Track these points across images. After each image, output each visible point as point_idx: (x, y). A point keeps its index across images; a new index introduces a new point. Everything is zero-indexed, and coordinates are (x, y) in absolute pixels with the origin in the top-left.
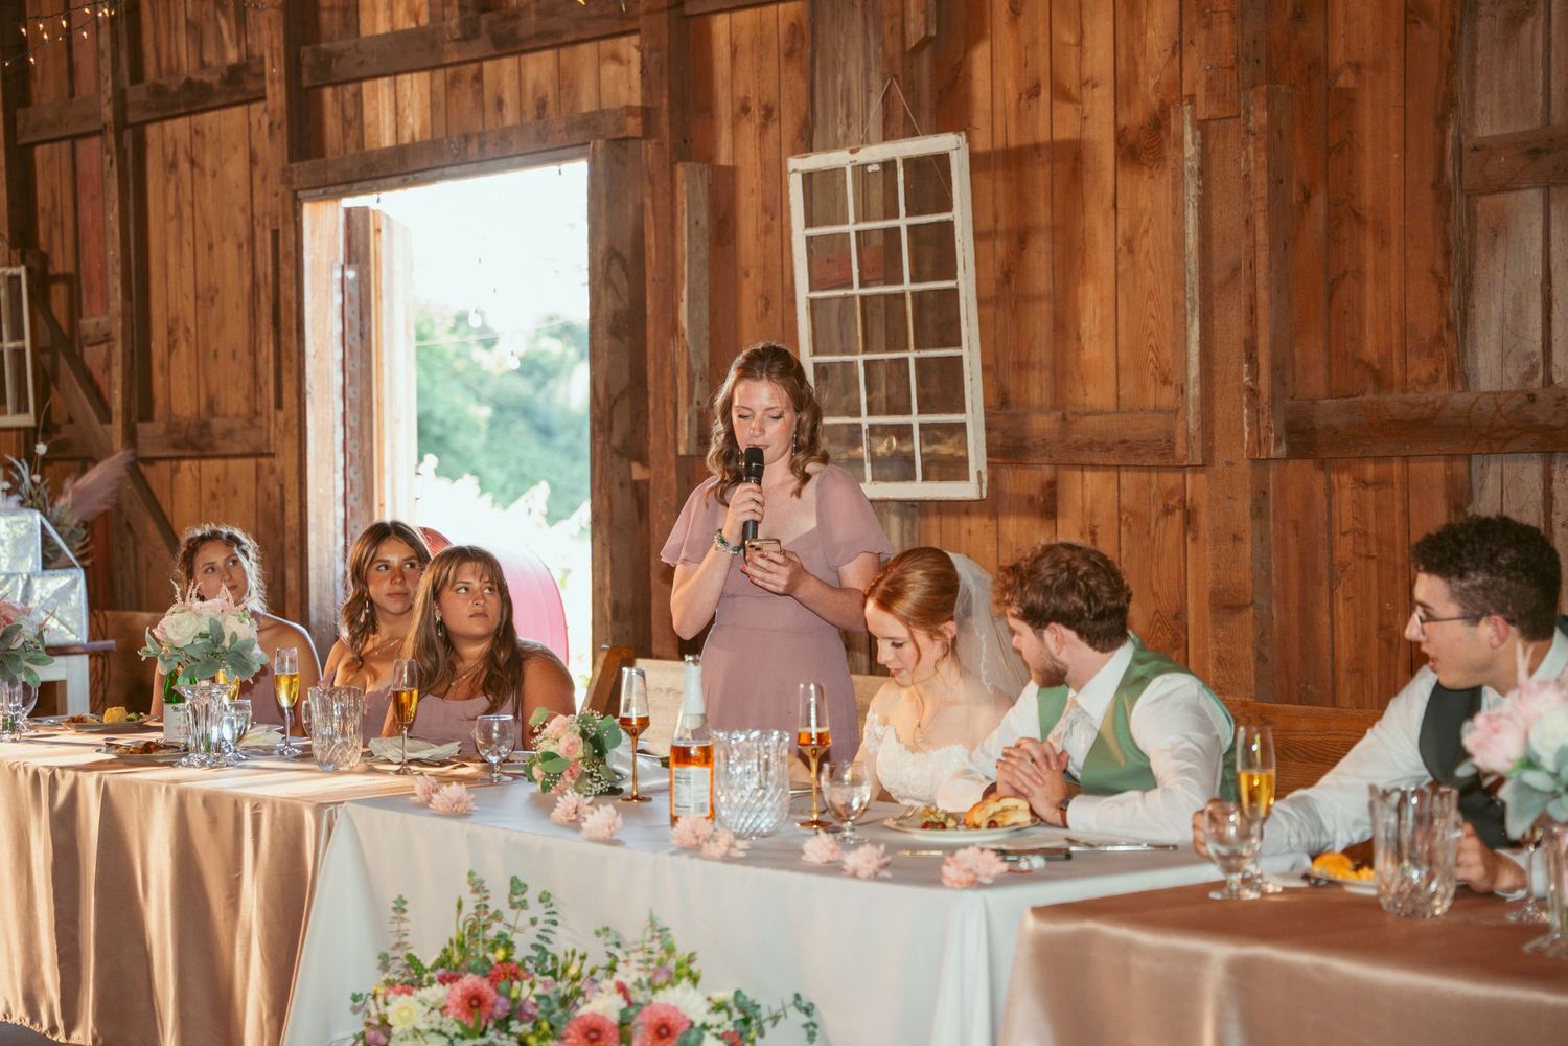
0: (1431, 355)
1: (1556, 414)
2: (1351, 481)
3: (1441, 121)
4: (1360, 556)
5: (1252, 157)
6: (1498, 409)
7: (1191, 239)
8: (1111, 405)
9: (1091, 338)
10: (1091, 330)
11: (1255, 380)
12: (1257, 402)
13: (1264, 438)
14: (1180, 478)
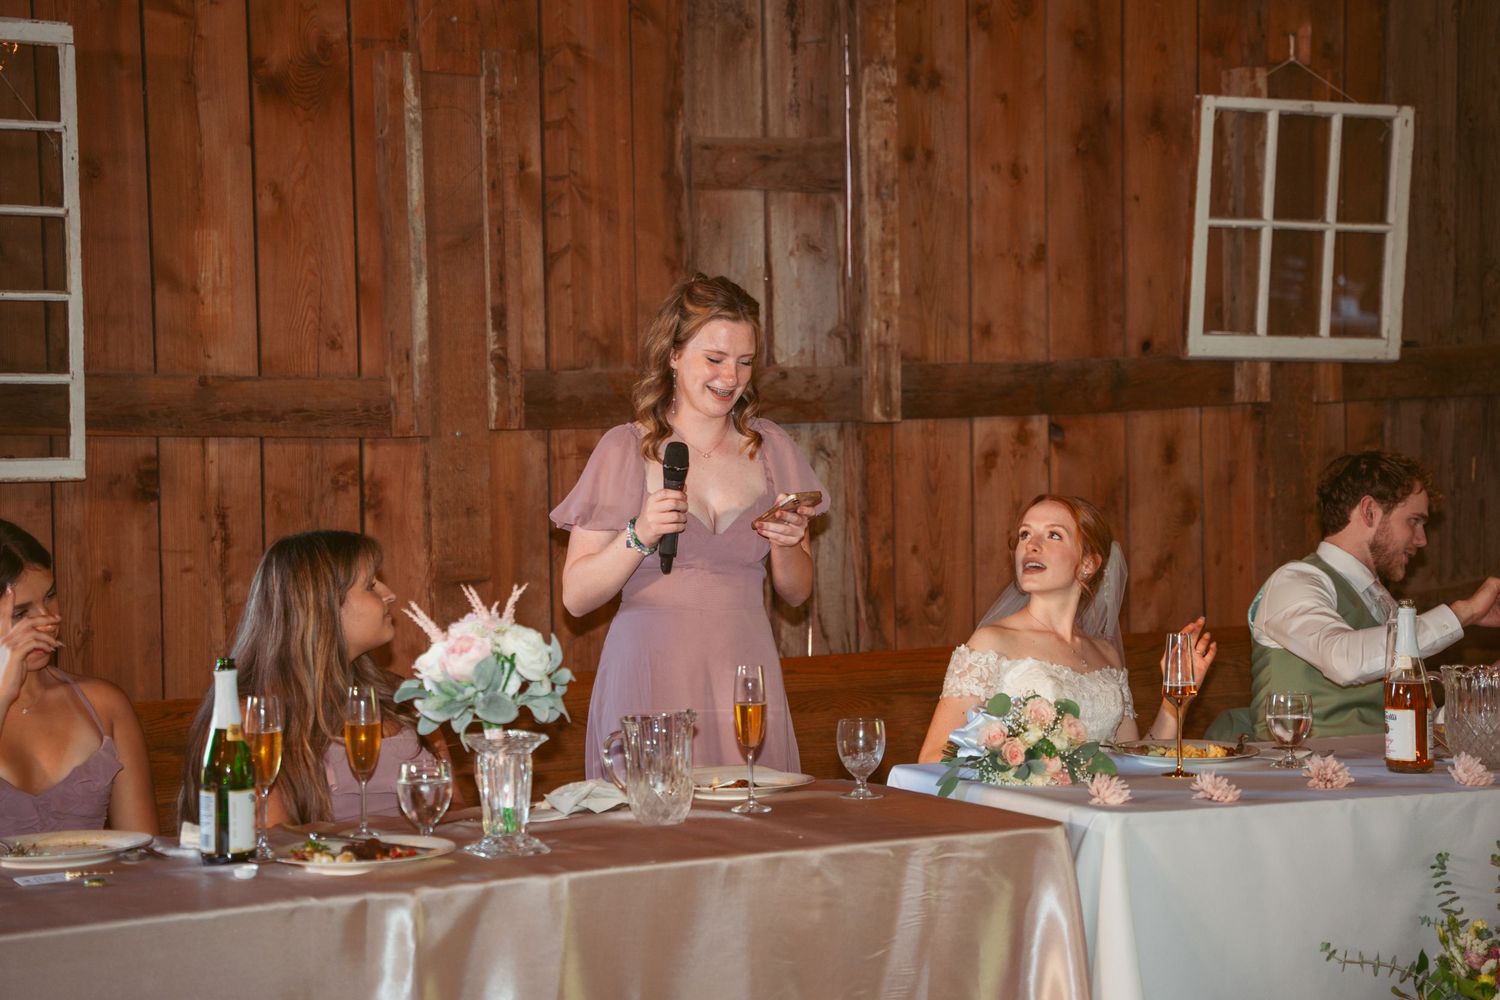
1: (807, 390)
2: (575, 451)
3: (671, 115)
5: (498, 120)
7: (416, 196)
8: (250, 369)
9: (215, 291)
10: (214, 282)
11: (504, 349)
12: (507, 372)
13: (516, 409)
14: (355, 451)
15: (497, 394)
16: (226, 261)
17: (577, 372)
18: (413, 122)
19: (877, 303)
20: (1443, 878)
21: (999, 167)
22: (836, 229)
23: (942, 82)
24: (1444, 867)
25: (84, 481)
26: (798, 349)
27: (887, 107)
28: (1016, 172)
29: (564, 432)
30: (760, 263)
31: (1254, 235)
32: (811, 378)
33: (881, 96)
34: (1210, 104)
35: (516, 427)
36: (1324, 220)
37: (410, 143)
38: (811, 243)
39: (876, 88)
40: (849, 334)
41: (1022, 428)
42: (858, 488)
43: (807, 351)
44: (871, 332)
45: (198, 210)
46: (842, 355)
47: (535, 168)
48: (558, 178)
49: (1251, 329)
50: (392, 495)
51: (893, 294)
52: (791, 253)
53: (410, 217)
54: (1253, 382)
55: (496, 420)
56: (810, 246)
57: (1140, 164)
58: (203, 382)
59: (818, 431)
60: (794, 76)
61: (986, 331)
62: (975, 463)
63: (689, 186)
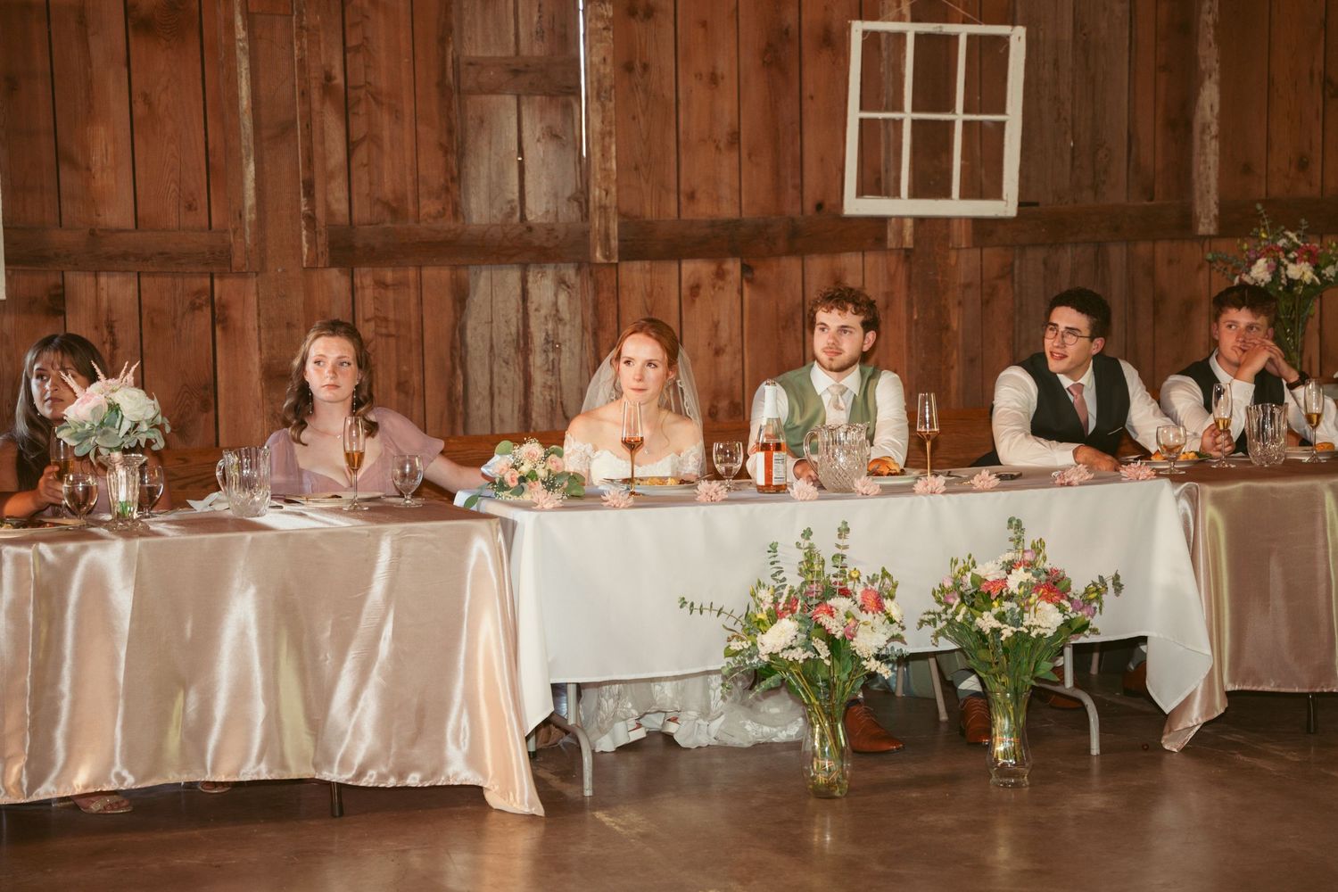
0: (438, 198)
1: (547, 240)
2: (372, 283)
3: (443, 41)
4: (381, 335)
5: (306, 46)
6: (505, 235)
7: (245, 102)
8: (130, 223)
9: (103, 170)
10: (102, 163)
11: (313, 209)
12: (315, 226)
13: (322, 253)
14: (207, 282)
15: (308, 242)
16: (110, 149)
17: (371, 227)
18: (243, 49)
19: (598, 177)
20: (776, 559)
21: (701, 75)
22: (573, 121)
23: (655, 14)
24: (776, 552)
25: (5, 301)
26: (544, 210)
27: (605, 33)
28: (714, 79)
29: (364, 270)
30: (514, 147)
31: (898, 124)
32: (550, 230)
33: (600, 25)
34: (858, 28)
35: (323, 266)
36: (954, 112)
37: (240, 63)
38: (554, 133)
39: (597, 19)
40: (581, 198)
41: (719, 267)
42: (590, 311)
43: (551, 211)
44: (594, 197)
45: (89, 112)
46: (580, 215)
47: (339, 80)
48: (356, 88)
49: (897, 194)
50: (235, 314)
51: (611, 170)
52: (538, 140)
53: (241, 116)
54: (900, 233)
55: (307, 261)
56: (553, 135)
57: (815, 72)
58: (92, 233)
59: (560, 269)
60: (539, 11)
61: (692, 196)
62: (683, 291)
63: (459, 93)
